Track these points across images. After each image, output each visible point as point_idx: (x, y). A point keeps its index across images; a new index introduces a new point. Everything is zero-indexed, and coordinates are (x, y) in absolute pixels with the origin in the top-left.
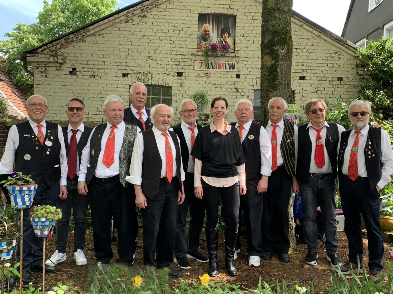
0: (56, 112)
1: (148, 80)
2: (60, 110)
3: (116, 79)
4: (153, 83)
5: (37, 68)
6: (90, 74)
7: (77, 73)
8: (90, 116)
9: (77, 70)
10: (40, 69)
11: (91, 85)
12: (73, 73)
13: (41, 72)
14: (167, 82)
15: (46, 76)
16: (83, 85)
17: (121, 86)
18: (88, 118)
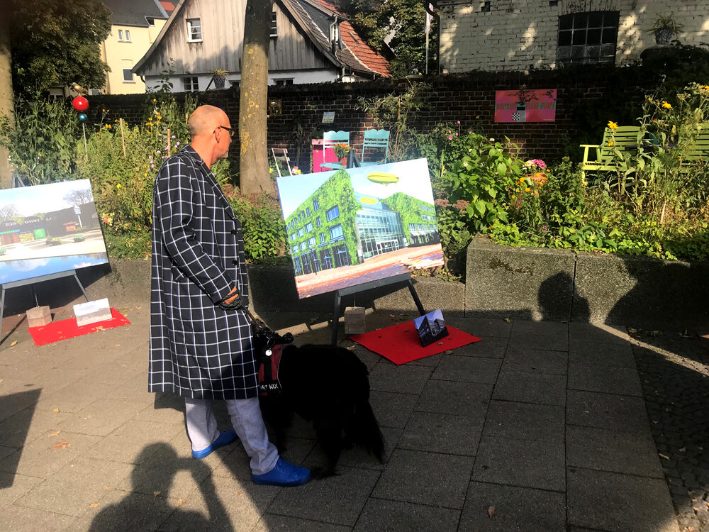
0: (465, 61)
1: (585, 6)
2: (470, 59)
3: (541, 9)
4: (593, 10)
5: (443, 8)
6: (507, 7)
7: (491, 8)
8: (506, 63)
9: (491, 4)
10: (446, 9)
11: (508, 22)
12: (485, 9)
13: (448, 12)
14: (613, 5)
15: (453, 17)
16: (497, 23)
17: (548, 19)
18: (504, 66)
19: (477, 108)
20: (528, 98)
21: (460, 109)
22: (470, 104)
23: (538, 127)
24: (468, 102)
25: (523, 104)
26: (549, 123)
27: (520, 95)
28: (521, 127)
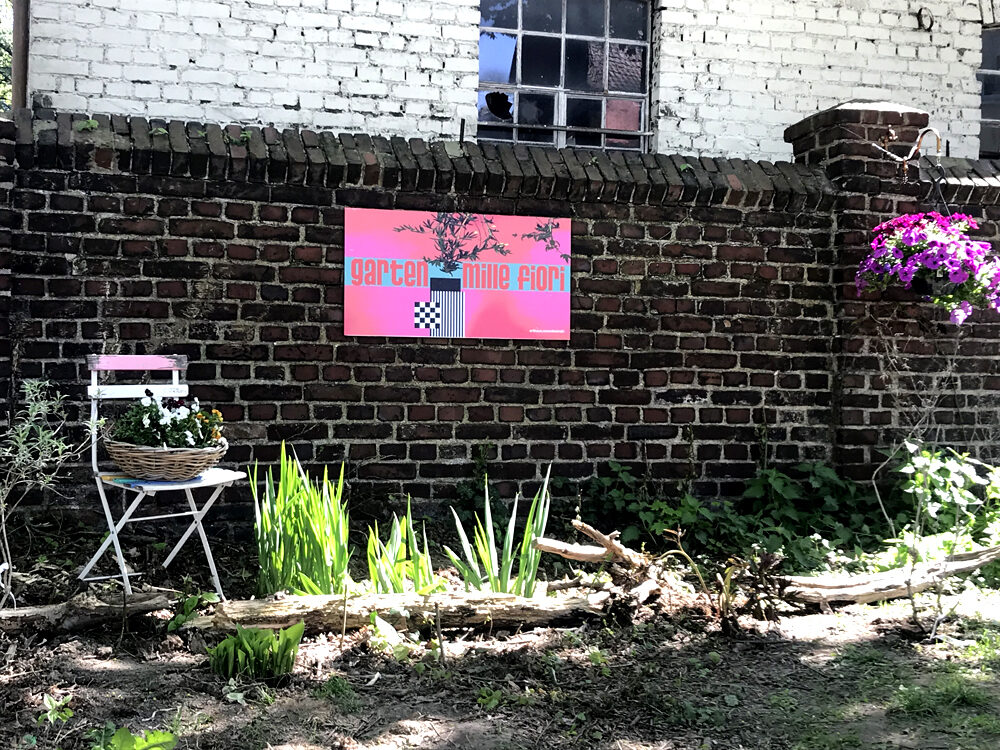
19: (268, 274)
20: (468, 247)
21: (195, 272)
22: (234, 253)
23: (507, 359)
24: (224, 243)
25: (451, 267)
26: (547, 343)
27: (441, 233)
28: (448, 357)
